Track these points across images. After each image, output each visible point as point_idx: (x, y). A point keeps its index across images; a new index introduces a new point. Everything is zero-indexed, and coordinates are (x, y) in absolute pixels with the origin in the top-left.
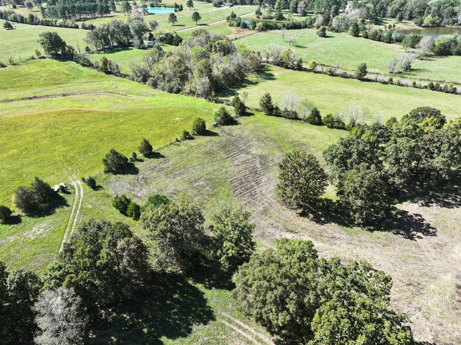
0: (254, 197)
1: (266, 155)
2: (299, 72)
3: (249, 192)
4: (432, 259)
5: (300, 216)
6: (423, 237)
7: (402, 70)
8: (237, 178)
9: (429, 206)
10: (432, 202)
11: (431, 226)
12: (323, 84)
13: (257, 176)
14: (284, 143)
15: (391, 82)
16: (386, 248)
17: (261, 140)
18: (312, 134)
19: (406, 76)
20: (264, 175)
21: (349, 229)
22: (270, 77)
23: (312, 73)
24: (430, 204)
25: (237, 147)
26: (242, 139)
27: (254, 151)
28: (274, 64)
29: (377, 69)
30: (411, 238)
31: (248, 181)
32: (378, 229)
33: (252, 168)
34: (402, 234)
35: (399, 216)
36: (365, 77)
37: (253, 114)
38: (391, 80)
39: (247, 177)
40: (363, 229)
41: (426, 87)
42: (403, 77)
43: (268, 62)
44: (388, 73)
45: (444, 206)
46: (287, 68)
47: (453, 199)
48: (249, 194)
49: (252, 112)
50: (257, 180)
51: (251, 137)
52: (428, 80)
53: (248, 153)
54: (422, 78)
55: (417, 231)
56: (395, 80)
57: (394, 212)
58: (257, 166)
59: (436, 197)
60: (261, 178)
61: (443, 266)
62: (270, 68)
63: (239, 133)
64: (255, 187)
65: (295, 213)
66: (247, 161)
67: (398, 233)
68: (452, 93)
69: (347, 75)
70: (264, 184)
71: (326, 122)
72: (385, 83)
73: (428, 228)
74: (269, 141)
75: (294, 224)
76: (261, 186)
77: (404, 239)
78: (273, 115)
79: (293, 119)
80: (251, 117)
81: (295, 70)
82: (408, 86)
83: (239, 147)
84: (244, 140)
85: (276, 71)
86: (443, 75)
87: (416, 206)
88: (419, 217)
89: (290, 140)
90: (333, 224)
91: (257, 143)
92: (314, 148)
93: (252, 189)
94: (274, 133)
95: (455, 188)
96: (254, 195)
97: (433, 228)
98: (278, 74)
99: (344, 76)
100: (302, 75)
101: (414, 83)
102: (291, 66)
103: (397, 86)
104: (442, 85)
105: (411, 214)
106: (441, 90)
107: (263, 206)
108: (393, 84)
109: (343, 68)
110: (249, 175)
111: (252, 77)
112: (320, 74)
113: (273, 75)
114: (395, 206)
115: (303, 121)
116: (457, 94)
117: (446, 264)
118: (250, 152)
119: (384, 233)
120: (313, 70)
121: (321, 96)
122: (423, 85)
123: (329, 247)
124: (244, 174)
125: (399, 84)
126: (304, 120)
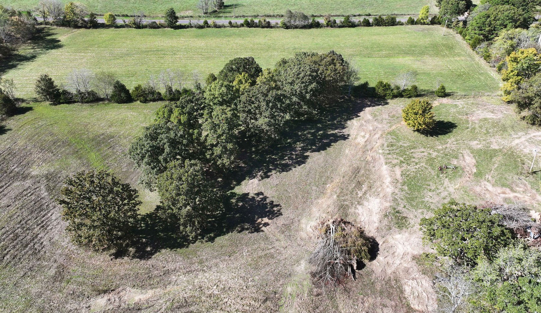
0: (38, 256)
1: (57, 171)
2: (94, 30)
3: (31, 249)
4: (282, 249)
5: (116, 258)
6: (270, 221)
7: (216, 9)
8: (8, 231)
9: (268, 177)
10: (270, 170)
11: (274, 203)
12: (128, 42)
13: (43, 213)
14: (83, 143)
15: (207, 25)
16: (232, 258)
17: (47, 148)
18: (120, 117)
19: (221, 15)
20: (55, 207)
21: (184, 250)
22: (55, 44)
23: (113, 29)
24: (269, 174)
25: (6, 172)
26: (14, 156)
27: (35, 171)
28: (57, 25)
29: (190, 12)
30: (257, 230)
31: (27, 230)
32: (221, 233)
33: (33, 202)
34: (247, 229)
35: (241, 204)
36: (178, 24)
37: (30, 109)
38: (206, 23)
39: (26, 222)
40: (202, 242)
41: (242, 25)
42: (219, 17)
43: (47, 23)
44: (203, 14)
45: (283, 171)
46: (76, 27)
47: (289, 158)
48: (30, 252)
49: (28, 106)
50: (42, 222)
51: (29, 148)
52: (244, 16)
53: (25, 178)
54: (237, 15)
55: (262, 217)
56: (210, 21)
57: (233, 201)
58: (43, 196)
59: (272, 161)
60: (49, 215)
61: (294, 253)
62: (51, 32)
63: (8, 146)
64: (40, 236)
65: (108, 256)
66: (25, 193)
67: (243, 229)
68: (267, 27)
69: (157, 24)
70: (55, 223)
71: (137, 96)
72: (201, 27)
73: (273, 207)
74: (59, 146)
75: (108, 276)
76: (51, 229)
77: (250, 235)
78: (63, 103)
79: (92, 102)
80: (27, 114)
81: (89, 28)
82: (225, 27)
83: (8, 171)
84: (18, 157)
85: (61, 35)
86: (256, 8)
87: (255, 181)
88: (261, 196)
89: (91, 136)
90: (163, 251)
91: (41, 154)
92: (125, 138)
93: (36, 240)
94: (66, 132)
95: (289, 143)
96: (39, 251)
97: (277, 206)
98: (65, 37)
99: (154, 26)
100: (100, 34)
101: (230, 23)
102: (82, 23)
103: (214, 29)
104: (256, 21)
105: (253, 195)
106: (257, 26)
107: (55, 265)
108: (209, 27)
109: (152, 15)
110: (29, 217)
111: (24, 50)
112: (124, 29)
113: (59, 41)
114: (233, 191)
115: (106, 102)
116: (272, 27)
117: (298, 249)
118: (29, 174)
119: (227, 237)
120: (113, 25)
121: (129, 58)
122: (239, 23)
123: (162, 292)
124: (19, 219)
125: (216, 26)
126: (108, 100)
